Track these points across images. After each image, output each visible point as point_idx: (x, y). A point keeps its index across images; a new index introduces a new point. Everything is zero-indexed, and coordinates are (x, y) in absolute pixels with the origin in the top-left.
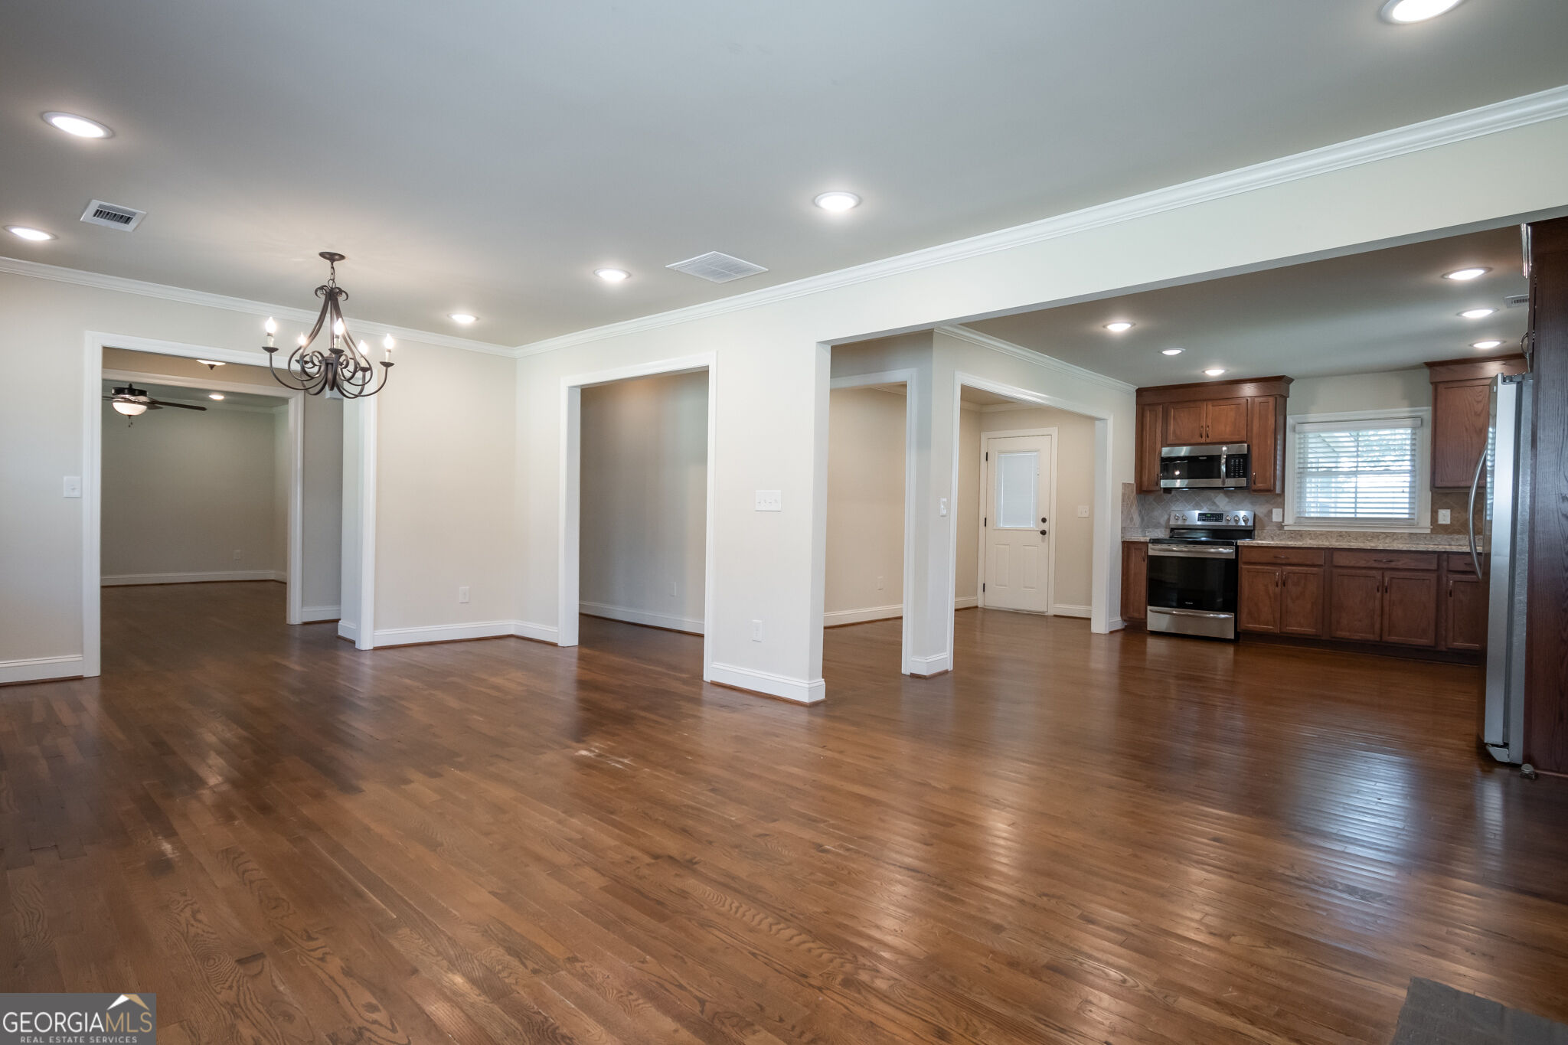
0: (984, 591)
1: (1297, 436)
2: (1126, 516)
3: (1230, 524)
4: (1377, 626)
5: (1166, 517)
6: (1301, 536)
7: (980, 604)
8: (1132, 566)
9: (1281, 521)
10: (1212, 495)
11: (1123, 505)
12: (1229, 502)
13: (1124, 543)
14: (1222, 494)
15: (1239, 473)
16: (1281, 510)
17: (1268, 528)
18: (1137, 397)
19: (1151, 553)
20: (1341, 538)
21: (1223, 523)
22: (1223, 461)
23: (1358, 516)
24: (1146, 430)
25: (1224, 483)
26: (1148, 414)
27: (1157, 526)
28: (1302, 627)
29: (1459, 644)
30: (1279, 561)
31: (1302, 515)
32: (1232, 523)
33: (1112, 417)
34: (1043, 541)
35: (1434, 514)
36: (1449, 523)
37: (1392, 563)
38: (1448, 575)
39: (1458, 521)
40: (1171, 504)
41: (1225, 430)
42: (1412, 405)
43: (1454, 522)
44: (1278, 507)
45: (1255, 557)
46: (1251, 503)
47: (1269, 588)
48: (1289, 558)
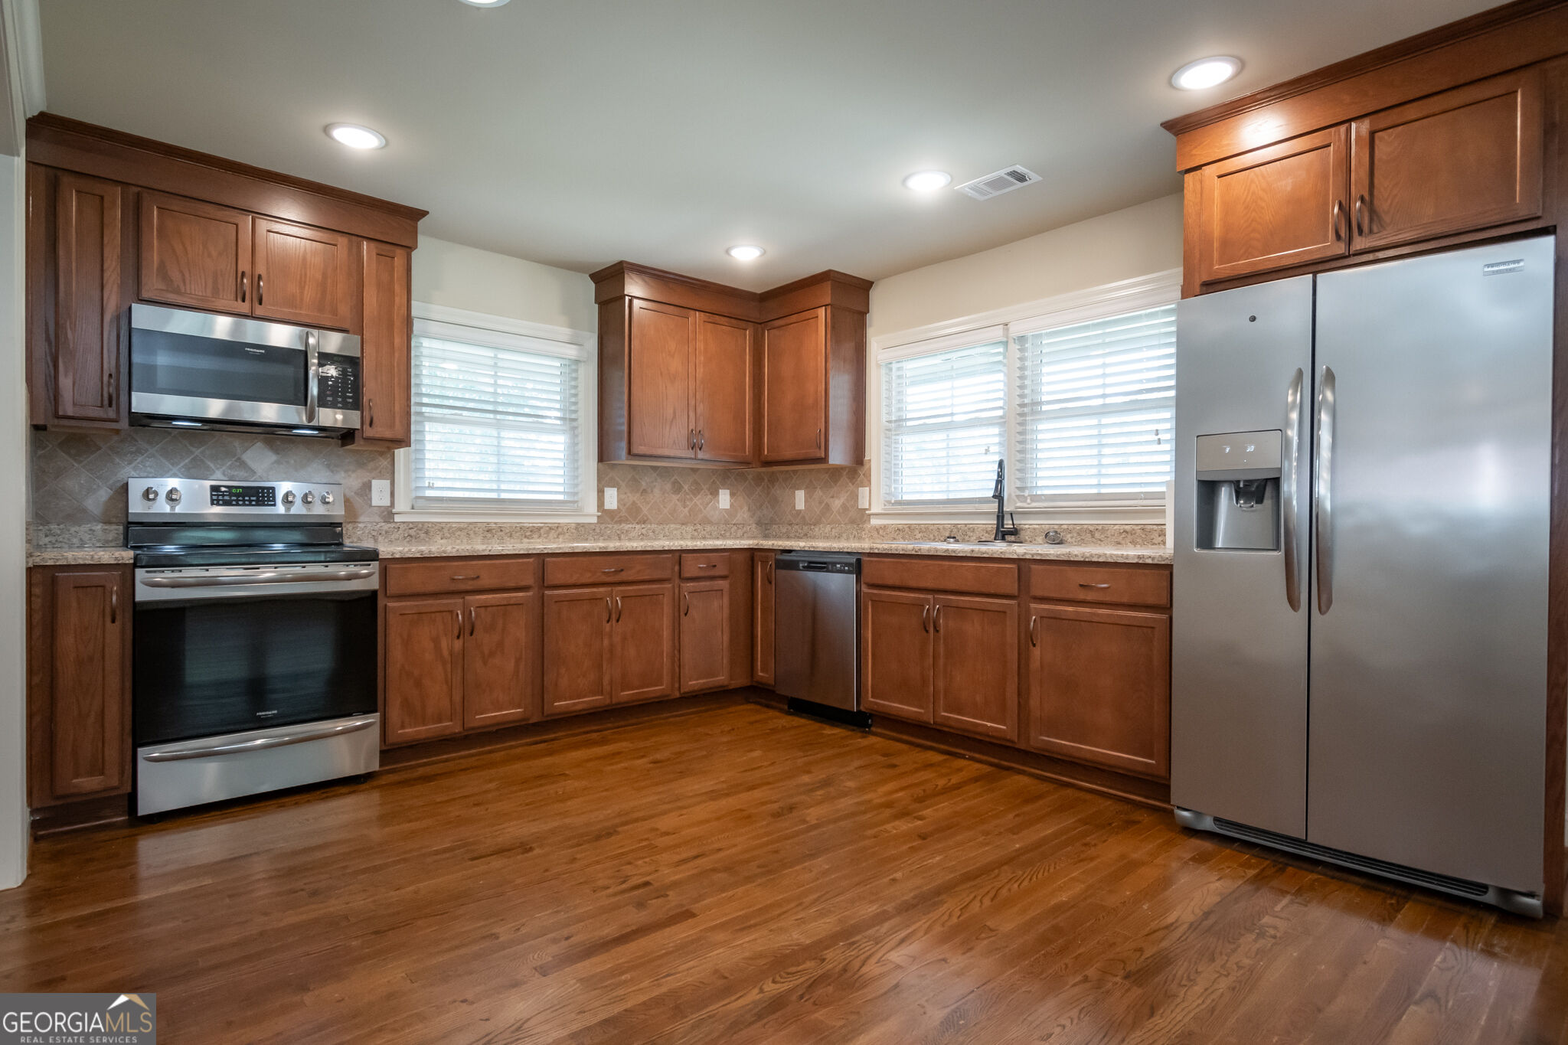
3: (294, 511)
4: (604, 681)
6: (427, 533)
8: (68, 640)
9: (387, 502)
10: (237, 444)
12: (278, 462)
13: (32, 571)
14: (259, 444)
15: (345, 398)
16: (387, 483)
17: (362, 519)
19: (143, 594)
20: (489, 535)
21: (278, 509)
23: (504, 496)
25: (311, 417)
26: (72, 199)
30: (459, 586)
31: (420, 494)
32: (299, 509)
35: (600, 494)
36: (616, 508)
37: (623, 572)
38: (682, 584)
39: (627, 506)
40: (117, 460)
41: (302, 293)
42: (572, 325)
43: (621, 508)
44: (380, 477)
45: (417, 580)
46: (328, 466)
47: (444, 644)
48: (478, 577)
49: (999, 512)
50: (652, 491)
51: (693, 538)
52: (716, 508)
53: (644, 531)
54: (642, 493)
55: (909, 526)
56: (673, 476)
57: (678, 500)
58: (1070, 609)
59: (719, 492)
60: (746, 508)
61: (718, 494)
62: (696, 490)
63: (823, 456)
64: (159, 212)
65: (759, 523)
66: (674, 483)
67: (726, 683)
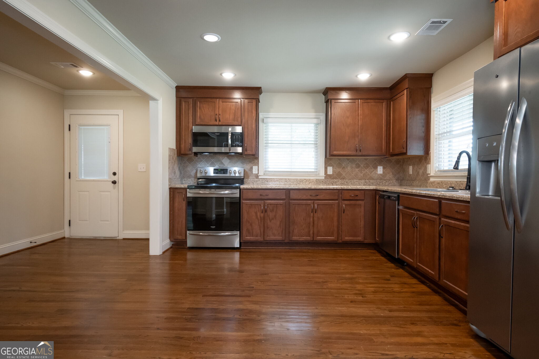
0: (70, 225)
1: (264, 125)
2: (172, 171)
4: (311, 232)
5: (195, 171)
6: (268, 182)
7: (67, 236)
8: (176, 204)
9: (257, 173)
10: (221, 158)
11: (169, 163)
12: (231, 162)
13: (170, 189)
14: (226, 158)
15: (238, 144)
16: (257, 167)
17: (250, 177)
18: (176, 92)
19: (189, 195)
21: (228, 175)
22: (230, 137)
24: (183, 114)
25: (230, 150)
26: (183, 104)
27: (189, 177)
28: (275, 236)
29: (347, 238)
30: (263, 198)
31: (267, 170)
32: (233, 175)
33: (161, 99)
34: (114, 188)
35: (326, 169)
36: (332, 174)
37: (318, 196)
38: (342, 202)
39: (336, 173)
40: (197, 163)
41: (230, 117)
42: (316, 112)
43: (334, 173)
44: (255, 165)
45: (250, 195)
46: (242, 163)
47: (258, 214)
48: (268, 195)
49: (468, 175)
50: (347, 168)
51: (364, 185)
52: (376, 174)
53: (343, 182)
54: (343, 168)
55: (442, 182)
56: (356, 162)
57: (358, 171)
58: (453, 222)
59: (377, 167)
60: (391, 174)
61: (377, 168)
62: (367, 166)
63: (405, 152)
64: (199, 103)
65: (397, 180)
66: (356, 164)
67: (362, 240)
